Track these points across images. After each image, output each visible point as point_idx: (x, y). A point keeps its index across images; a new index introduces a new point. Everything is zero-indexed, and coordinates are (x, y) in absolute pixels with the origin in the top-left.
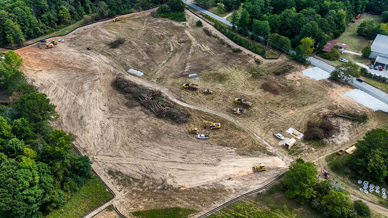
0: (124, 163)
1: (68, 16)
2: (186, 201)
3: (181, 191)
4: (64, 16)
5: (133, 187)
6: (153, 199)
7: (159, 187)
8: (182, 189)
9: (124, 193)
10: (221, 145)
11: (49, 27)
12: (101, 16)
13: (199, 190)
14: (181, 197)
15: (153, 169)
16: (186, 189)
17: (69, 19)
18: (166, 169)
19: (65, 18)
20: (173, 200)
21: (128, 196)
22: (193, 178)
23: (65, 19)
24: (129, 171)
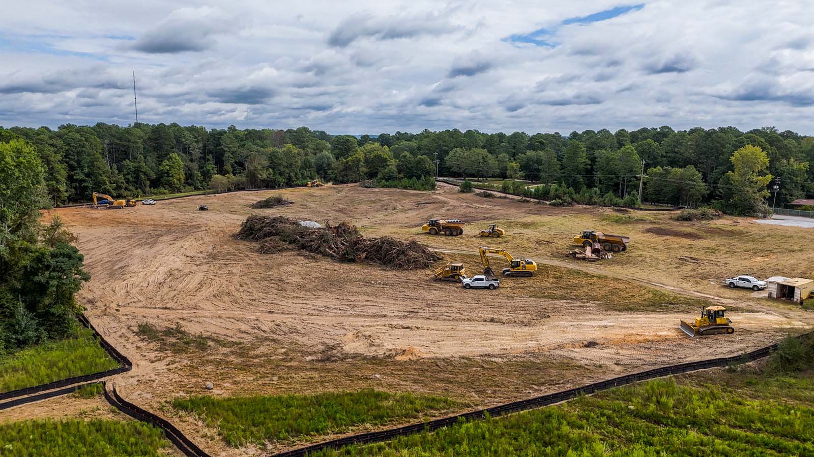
0: (205, 317)
1: (179, 175)
2: (415, 383)
3: (395, 363)
4: (170, 172)
5: (208, 354)
6: (275, 378)
7: (309, 358)
8: (398, 358)
9: (167, 365)
10: (545, 297)
11: (131, 188)
12: (251, 180)
13: (467, 362)
14: (392, 374)
15: (299, 327)
16: (415, 358)
17: (179, 180)
18: (346, 327)
19: (172, 176)
20: (361, 379)
21: (180, 370)
22: (444, 342)
23: (171, 179)
24: (212, 329)
